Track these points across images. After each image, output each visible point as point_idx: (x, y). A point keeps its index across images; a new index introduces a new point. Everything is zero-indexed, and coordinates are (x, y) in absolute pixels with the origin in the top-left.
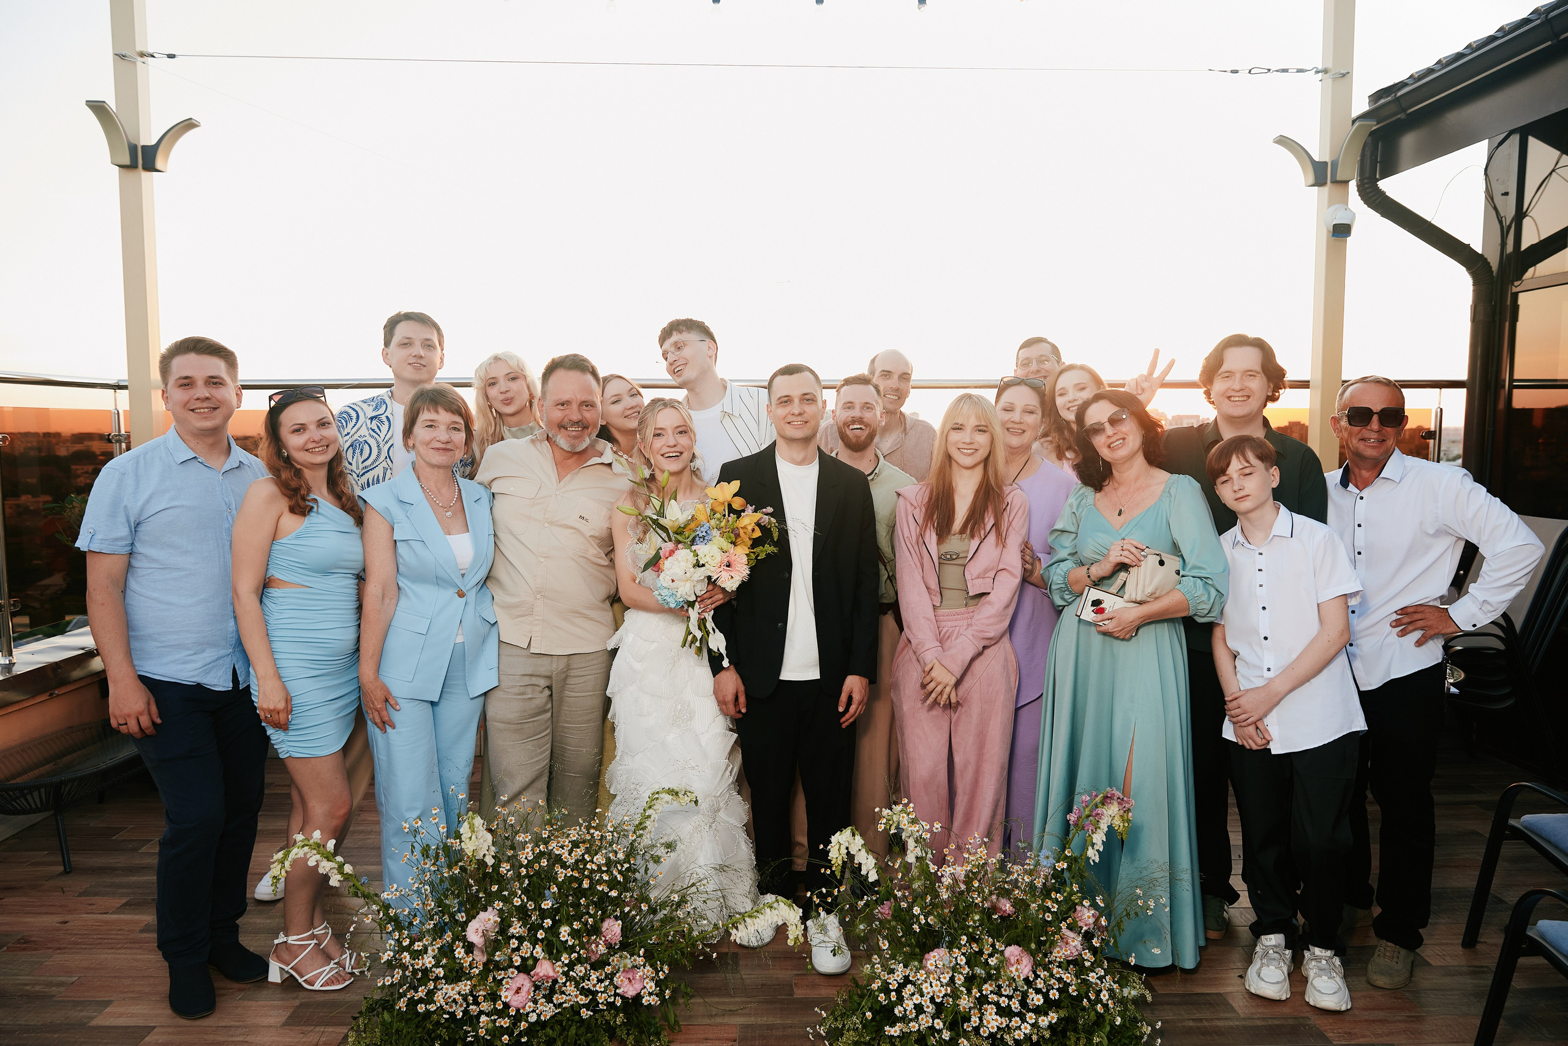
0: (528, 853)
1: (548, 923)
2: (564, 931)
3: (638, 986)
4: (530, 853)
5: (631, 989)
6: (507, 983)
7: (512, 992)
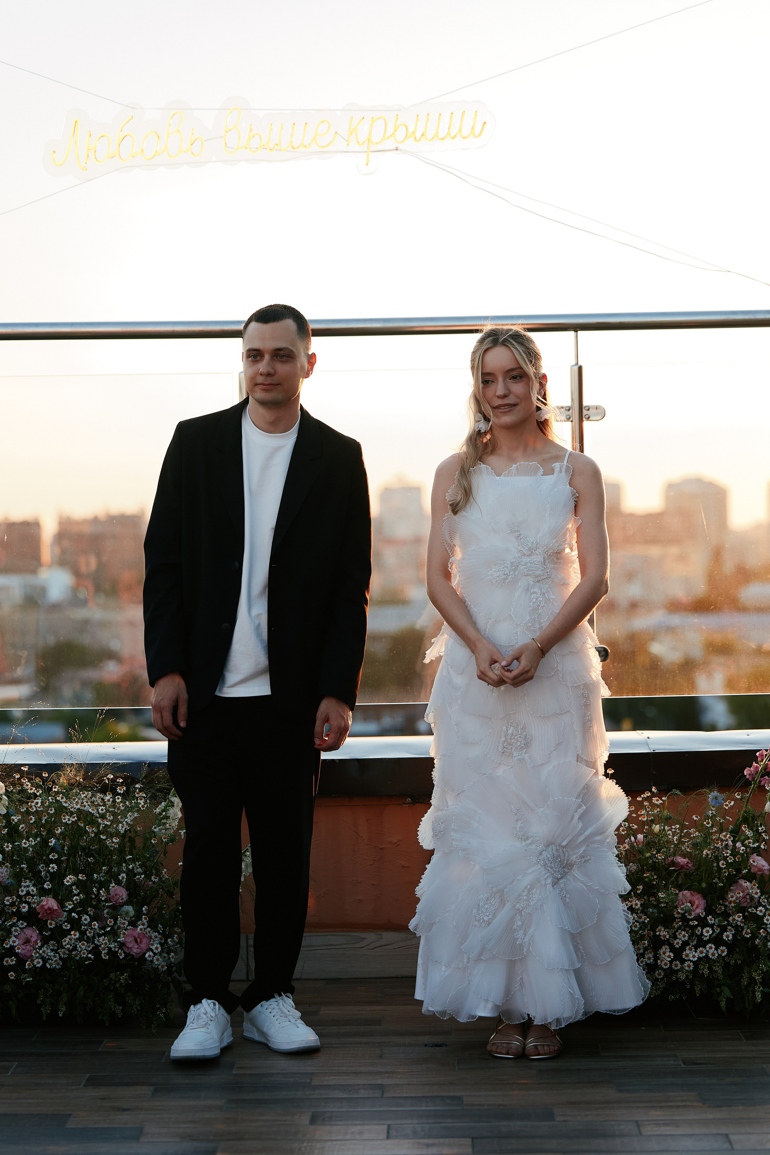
0: (37, 803)
1: (53, 868)
2: (69, 880)
3: (143, 946)
4: (39, 804)
5: (136, 946)
6: (16, 931)
7: (21, 942)
